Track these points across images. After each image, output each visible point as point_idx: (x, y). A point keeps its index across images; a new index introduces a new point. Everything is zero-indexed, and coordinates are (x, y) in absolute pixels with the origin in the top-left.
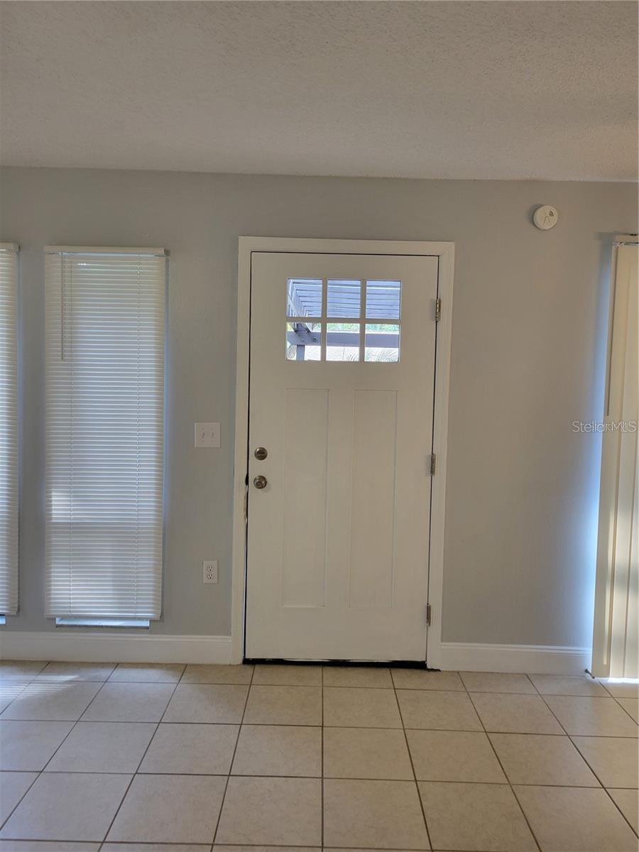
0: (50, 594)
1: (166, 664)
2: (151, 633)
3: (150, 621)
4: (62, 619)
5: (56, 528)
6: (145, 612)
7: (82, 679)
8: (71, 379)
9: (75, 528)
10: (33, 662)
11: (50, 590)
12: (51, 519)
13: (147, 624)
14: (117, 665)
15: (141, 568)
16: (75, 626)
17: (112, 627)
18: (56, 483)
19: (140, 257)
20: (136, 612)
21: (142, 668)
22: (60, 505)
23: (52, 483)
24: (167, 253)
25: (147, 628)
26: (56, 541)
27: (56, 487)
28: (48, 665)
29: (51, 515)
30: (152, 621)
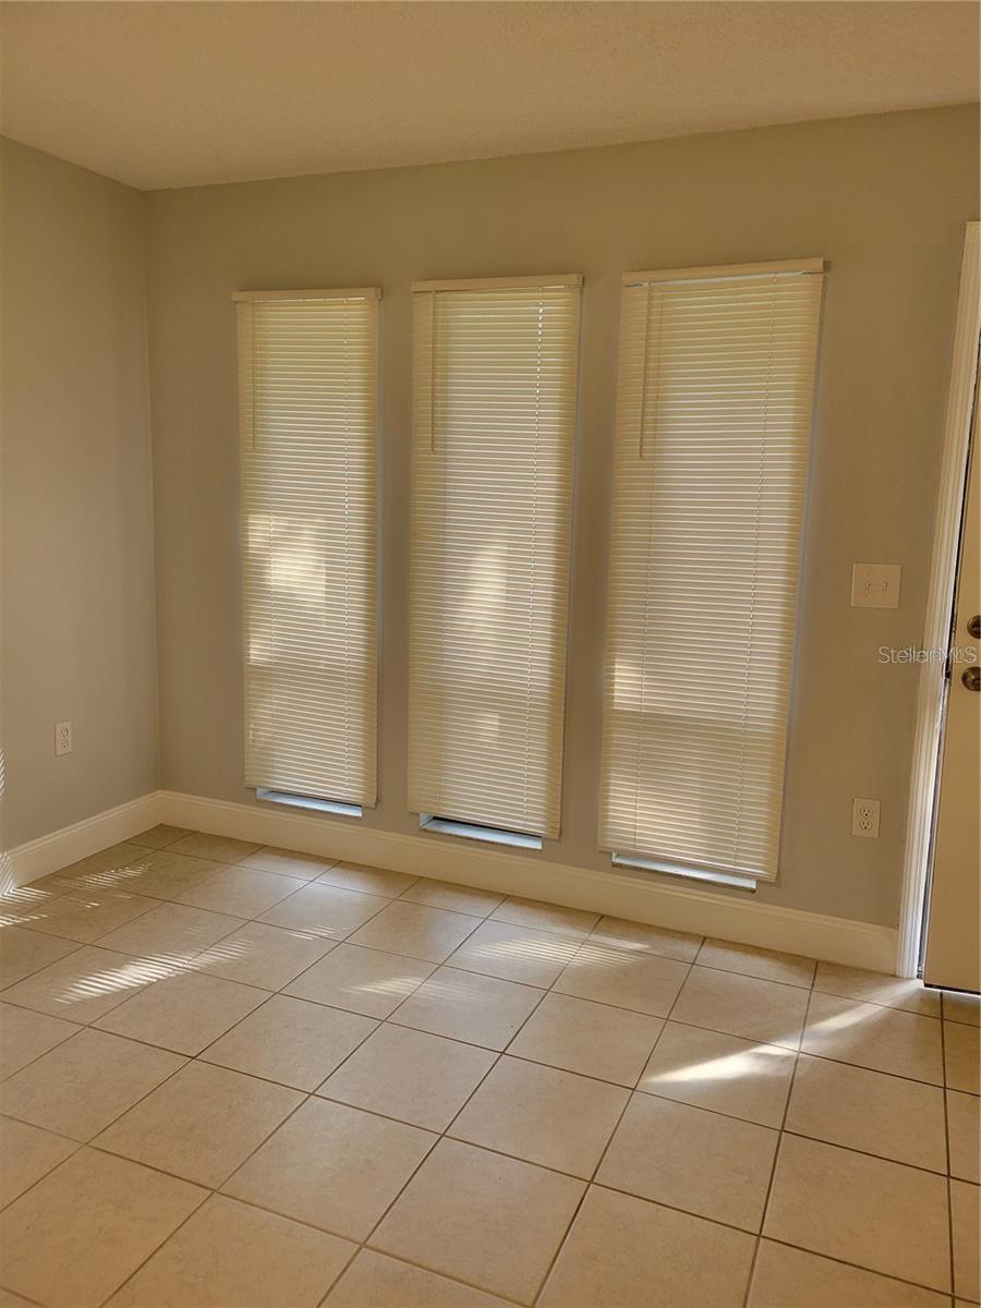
0: (607, 817)
1: (782, 953)
2: (758, 900)
3: (758, 882)
4: (618, 856)
5: (618, 719)
6: (750, 865)
7: (655, 953)
8: (653, 481)
9: (646, 722)
10: (579, 911)
11: (607, 810)
12: (612, 704)
13: (752, 885)
14: (704, 940)
15: (749, 796)
16: (641, 869)
17: (695, 880)
18: (622, 650)
19: (778, 278)
20: (736, 864)
21: (745, 952)
22: (627, 683)
23: (615, 650)
24: (827, 266)
25: (753, 891)
26: (618, 739)
27: (621, 657)
28: (601, 920)
29: (613, 698)
30: (759, 881)
